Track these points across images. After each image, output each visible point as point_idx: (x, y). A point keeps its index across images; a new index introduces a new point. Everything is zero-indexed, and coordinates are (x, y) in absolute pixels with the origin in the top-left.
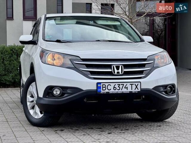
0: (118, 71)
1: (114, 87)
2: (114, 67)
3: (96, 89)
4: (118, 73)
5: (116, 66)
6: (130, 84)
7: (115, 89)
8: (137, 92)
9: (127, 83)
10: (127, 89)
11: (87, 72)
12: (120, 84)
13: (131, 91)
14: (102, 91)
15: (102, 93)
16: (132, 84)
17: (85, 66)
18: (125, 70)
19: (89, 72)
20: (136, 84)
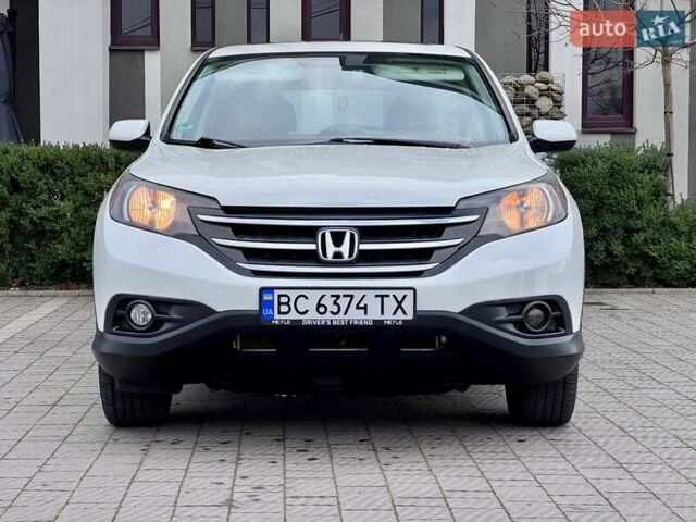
0: (338, 249)
1: (319, 305)
2: (324, 236)
3: (257, 308)
4: (338, 255)
5: (331, 233)
6: (377, 296)
7: (322, 309)
8: (400, 323)
9: (364, 292)
10: (366, 313)
11: (235, 251)
12: (341, 293)
13: (380, 317)
14: (277, 316)
15: (277, 322)
16: (382, 297)
17: (229, 229)
18: (364, 247)
19: (240, 253)
20: (399, 294)
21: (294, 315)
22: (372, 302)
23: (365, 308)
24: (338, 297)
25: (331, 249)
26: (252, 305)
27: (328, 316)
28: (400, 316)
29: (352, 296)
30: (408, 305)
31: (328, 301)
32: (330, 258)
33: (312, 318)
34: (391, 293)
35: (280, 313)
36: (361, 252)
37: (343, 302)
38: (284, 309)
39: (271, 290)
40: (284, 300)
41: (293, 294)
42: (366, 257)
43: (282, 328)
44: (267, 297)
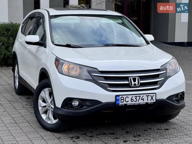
0: (135, 83)
1: (132, 99)
2: (131, 79)
3: (115, 101)
4: (135, 85)
5: (132, 78)
7: (132, 100)
8: (152, 103)
9: (143, 95)
10: (143, 101)
11: (106, 84)
12: (137, 95)
13: (147, 102)
14: (120, 103)
15: (120, 105)
16: (148, 96)
17: (103, 78)
19: (107, 85)
20: (152, 95)
21: (125, 103)
22: (145, 97)
23: (143, 99)
24: (136, 97)
25: (133, 83)
26: (113, 100)
27: (134, 102)
28: (152, 101)
29: (140, 96)
30: (154, 98)
31: (134, 98)
32: (133, 86)
33: (130, 103)
34: (150, 95)
35: (121, 102)
36: (141, 83)
37: (138, 98)
38: (122, 101)
39: (119, 96)
40: (122, 98)
41: (125, 97)
42: (143, 85)
43: (122, 106)
44: (118, 98)
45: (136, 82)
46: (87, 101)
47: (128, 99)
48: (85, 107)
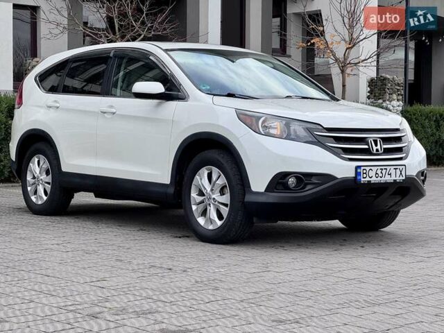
0: (377, 148)
1: (376, 174)
2: (371, 141)
4: (377, 150)
5: (373, 140)
6: (394, 169)
7: (377, 176)
8: (402, 181)
9: (390, 167)
10: (391, 177)
11: (338, 149)
12: (383, 167)
13: (396, 179)
14: (362, 179)
15: (362, 182)
16: (396, 169)
17: (332, 139)
18: (385, 146)
19: (341, 150)
20: (401, 167)
21: (368, 179)
22: (393, 171)
23: (390, 174)
24: (382, 169)
25: (375, 148)
26: (352, 174)
27: (379, 178)
28: (401, 178)
29: (386, 169)
30: (403, 173)
31: (379, 172)
32: (375, 152)
33: (374, 180)
34: (398, 167)
35: (364, 178)
36: (384, 149)
37: (384, 171)
38: (365, 176)
39: (360, 167)
40: (365, 171)
41: (368, 169)
42: (387, 151)
43: (364, 184)
44: (359, 171)
45: (379, 147)
46: (314, 177)
47: (372, 173)
48: (309, 187)
